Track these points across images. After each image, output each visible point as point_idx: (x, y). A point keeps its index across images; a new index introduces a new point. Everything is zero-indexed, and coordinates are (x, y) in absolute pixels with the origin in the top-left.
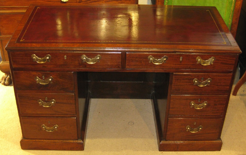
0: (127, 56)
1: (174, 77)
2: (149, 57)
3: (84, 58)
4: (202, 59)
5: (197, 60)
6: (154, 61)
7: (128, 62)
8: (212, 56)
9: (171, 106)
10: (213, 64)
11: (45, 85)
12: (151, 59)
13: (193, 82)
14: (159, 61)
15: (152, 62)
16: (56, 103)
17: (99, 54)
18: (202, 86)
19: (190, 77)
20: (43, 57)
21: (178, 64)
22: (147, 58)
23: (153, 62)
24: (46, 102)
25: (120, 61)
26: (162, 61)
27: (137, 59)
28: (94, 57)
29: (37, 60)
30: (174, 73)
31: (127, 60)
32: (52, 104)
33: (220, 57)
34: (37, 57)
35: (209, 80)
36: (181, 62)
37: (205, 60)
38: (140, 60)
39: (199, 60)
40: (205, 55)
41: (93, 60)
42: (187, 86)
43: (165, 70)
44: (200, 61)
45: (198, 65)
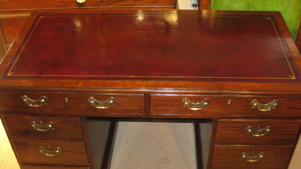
0: (152, 99)
1: (218, 124)
2: (183, 100)
3: (92, 102)
4: (260, 103)
5: (252, 104)
6: (190, 105)
7: (153, 106)
8: (274, 98)
9: (214, 158)
10: (275, 109)
11: (45, 131)
12: (186, 103)
13: (245, 130)
14: (198, 105)
15: (187, 106)
16: (62, 151)
17: (113, 96)
18: (258, 135)
19: (242, 124)
20: (37, 99)
21: (225, 109)
22: (181, 102)
23: (189, 107)
24: (50, 149)
25: (143, 104)
26: (202, 105)
27: (166, 103)
28: (106, 100)
29: (30, 102)
30: (219, 120)
31: (152, 104)
32: (57, 152)
33: (286, 100)
34: (29, 98)
35: (269, 128)
36: (229, 106)
37: (264, 104)
38: (170, 104)
39: (255, 104)
40: (264, 98)
41: (104, 103)
42: (237, 135)
43: (206, 116)
44: (257, 105)
45: (253, 109)
